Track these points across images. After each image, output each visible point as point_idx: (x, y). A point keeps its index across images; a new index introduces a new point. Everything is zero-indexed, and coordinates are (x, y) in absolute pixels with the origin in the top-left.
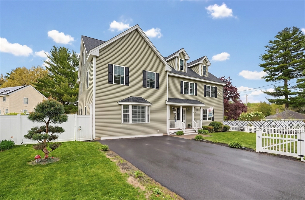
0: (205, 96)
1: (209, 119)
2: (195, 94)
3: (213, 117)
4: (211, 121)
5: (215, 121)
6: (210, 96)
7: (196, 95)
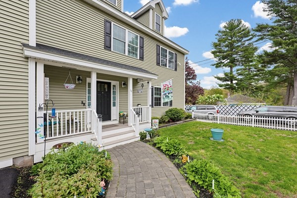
0: (158, 64)
1: (166, 104)
2: (140, 57)
3: (171, 102)
4: (168, 108)
5: (173, 107)
6: (166, 66)
7: (142, 58)
